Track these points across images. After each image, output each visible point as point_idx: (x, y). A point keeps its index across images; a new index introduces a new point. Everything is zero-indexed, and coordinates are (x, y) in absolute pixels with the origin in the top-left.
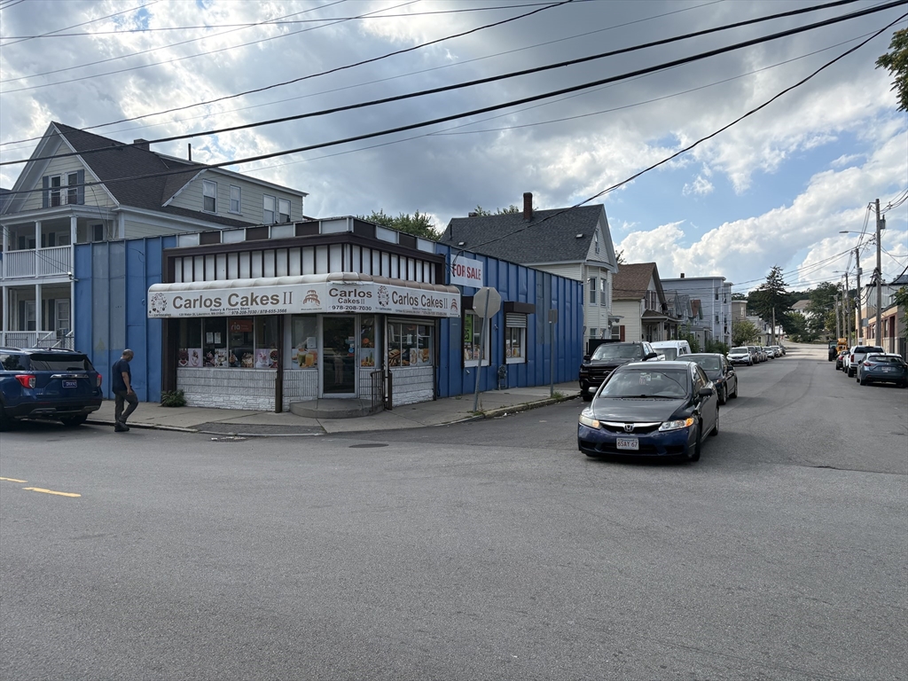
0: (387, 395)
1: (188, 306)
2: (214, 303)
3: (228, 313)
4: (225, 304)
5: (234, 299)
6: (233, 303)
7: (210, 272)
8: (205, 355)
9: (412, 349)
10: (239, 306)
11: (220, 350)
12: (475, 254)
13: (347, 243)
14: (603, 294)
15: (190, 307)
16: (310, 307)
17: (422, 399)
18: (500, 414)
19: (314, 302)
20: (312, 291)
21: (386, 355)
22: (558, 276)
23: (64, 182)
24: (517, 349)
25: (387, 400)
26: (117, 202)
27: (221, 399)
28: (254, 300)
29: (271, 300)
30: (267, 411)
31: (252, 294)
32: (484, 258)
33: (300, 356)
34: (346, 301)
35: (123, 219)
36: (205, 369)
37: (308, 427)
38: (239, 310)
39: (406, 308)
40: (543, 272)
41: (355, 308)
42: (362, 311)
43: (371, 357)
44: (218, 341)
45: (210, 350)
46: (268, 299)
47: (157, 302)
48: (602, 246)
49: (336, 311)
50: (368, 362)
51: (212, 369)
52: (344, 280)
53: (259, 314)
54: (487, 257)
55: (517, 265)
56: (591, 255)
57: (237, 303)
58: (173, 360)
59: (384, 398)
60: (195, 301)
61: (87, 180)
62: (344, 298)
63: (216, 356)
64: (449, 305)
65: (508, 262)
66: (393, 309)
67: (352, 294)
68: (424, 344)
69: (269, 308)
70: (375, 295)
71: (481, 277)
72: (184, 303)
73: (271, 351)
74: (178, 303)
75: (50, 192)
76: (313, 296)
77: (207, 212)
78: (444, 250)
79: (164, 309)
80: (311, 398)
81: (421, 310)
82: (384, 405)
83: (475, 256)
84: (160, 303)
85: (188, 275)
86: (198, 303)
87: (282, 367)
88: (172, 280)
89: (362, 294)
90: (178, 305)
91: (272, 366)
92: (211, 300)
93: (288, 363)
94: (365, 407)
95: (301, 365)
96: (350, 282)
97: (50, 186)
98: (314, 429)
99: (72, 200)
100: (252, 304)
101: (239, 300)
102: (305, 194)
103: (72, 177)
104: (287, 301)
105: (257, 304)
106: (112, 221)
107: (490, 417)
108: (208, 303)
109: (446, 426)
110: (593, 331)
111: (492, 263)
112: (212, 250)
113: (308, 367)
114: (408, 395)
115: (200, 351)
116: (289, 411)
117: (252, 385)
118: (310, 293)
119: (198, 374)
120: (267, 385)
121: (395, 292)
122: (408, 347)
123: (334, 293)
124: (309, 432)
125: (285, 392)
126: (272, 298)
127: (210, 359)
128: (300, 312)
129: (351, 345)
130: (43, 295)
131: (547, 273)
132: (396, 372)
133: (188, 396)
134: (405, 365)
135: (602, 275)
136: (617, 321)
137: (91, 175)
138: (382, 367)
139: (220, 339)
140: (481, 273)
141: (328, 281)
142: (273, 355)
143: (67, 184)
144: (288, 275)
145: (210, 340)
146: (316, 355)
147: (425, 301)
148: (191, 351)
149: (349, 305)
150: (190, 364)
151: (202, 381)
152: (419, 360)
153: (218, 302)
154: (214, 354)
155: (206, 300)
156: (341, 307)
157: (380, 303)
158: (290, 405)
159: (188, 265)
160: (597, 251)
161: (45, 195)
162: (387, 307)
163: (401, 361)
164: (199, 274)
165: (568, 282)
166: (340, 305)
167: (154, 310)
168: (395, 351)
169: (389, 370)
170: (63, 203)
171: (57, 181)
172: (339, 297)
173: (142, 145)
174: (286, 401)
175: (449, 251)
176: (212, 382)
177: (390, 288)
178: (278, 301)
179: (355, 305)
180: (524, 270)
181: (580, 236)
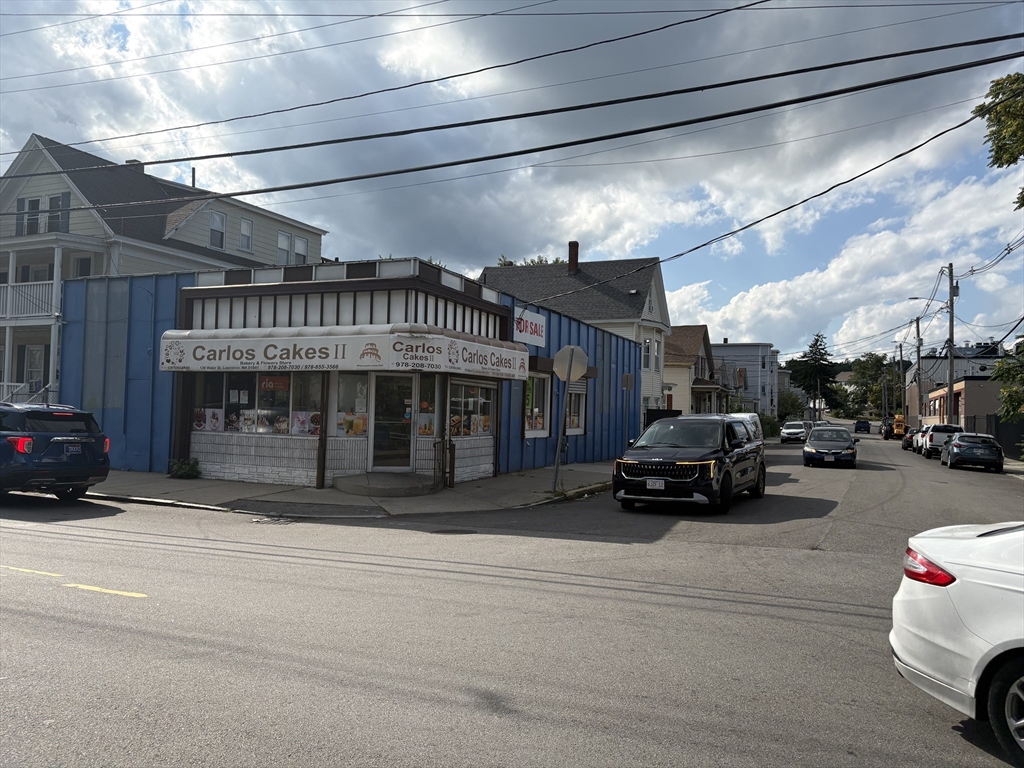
0: (448, 470)
1: (211, 357)
2: (245, 355)
3: (263, 368)
4: (259, 357)
5: (271, 352)
6: (270, 355)
7: (238, 318)
8: (227, 416)
9: (473, 416)
10: (278, 360)
11: (247, 412)
12: (538, 307)
13: (412, 289)
14: (657, 358)
15: (214, 359)
16: (368, 363)
17: (481, 475)
18: (581, 495)
19: (373, 357)
20: (372, 344)
21: (448, 422)
22: (617, 337)
23: (44, 205)
24: (576, 418)
25: (448, 475)
26: (111, 232)
27: (246, 471)
28: (297, 353)
29: (318, 354)
30: (304, 487)
31: (295, 346)
32: (546, 312)
33: (347, 421)
34: (412, 358)
35: (115, 253)
36: (227, 434)
37: (365, 508)
38: (277, 364)
39: (475, 368)
40: (604, 331)
41: (422, 365)
42: (430, 369)
43: (430, 424)
44: (244, 400)
45: (233, 411)
46: (315, 352)
47: (172, 352)
48: (655, 304)
49: (401, 368)
50: (427, 431)
51: (236, 435)
52: (411, 332)
53: (303, 369)
54: (550, 311)
55: (579, 322)
56: (645, 314)
57: (275, 356)
58: (186, 422)
59: (444, 473)
60: (221, 352)
61: (73, 204)
62: (410, 353)
63: (242, 418)
64: (518, 366)
65: (570, 318)
66: (463, 368)
67: (420, 349)
68: (484, 410)
69: (316, 363)
70: (445, 350)
71: (544, 334)
72: (206, 354)
73: (312, 414)
74: (199, 352)
75: (26, 217)
76: (372, 351)
77: (214, 248)
78: (508, 302)
79: (180, 361)
80: (358, 472)
81: (490, 370)
82: (444, 481)
83: (538, 309)
84: (176, 354)
85: (210, 319)
86: (224, 355)
87: (326, 434)
88: (190, 327)
89: (431, 350)
90: (198, 356)
91: (312, 432)
92: (242, 352)
93: (332, 429)
94: (425, 483)
95: (347, 432)
96: (418, 335)
97: (27, 210)
98: (371, 510)
99: (53, 227)
100: (294, 358)
101: (278, 353)
102: (325, 232)
103: (53, 201)
104: (340, 355)
105: (301, 358)
106: (102, 254)
107: (570, 499)
108: (238, 355)
109: (526, 508)
110: (646, 399)
111: (554, 317)
112: (241, 292)
113: (356, 434)
114: (468, 470)
115: (221, 413)
116: (332, 487)
117: (285, 454)
118: (369, 347)
119: (217, 440)
120: (305, 455)
121: (465, 349)
122: (469, 413)
123: (398, 347)
124: (367, 513)
125: (328, 463)
126: (320, 351)
127: (232, 422)
128: (355, 368)
129: (408, 410)
130: (14, 339)
131: (607, 332)
132: (458, 441)
133: (204, 466)
134: (466, 434)
135: (656, 337)
136: (670, 389)
137: (79, 199)
138: (443, 437)
139: (247, 398)
140: (544, 329)
141: (392, 332)
142: (314, 420)
143: (47, 208)
144: (338, 324)
145: (234, 399)
146: (365, 420)
147: (494, 360)
148: (209, 412)
149: (416, 361)
150: (207, 428)
151: (223, 449)
152: (480, 429)
153: (251, 354)
154: (238, 416)
155: (236, 351)
156: (407, 365)
157: (450, 360)
158: (334, 479)
159: (210, 308)
160: (650, 309)
161: (20, 219)
162: (456, 365)
163: (462, 429)
164: (224, 319)
165: (627, 343)
166: (405, 361)
167: (168, 361)
168: (456, 418)
169: (450, 440)
170: (42, 231)
171: (35, 204)
172: (404, 352)
173: (136, 167)
174: (329, 474)
175: (513, 303)
176: (236, 450)
177: (460, 343)
178: (328, 355)
179: (423, 362)
180: (585, 327)
181: (634, 292)
